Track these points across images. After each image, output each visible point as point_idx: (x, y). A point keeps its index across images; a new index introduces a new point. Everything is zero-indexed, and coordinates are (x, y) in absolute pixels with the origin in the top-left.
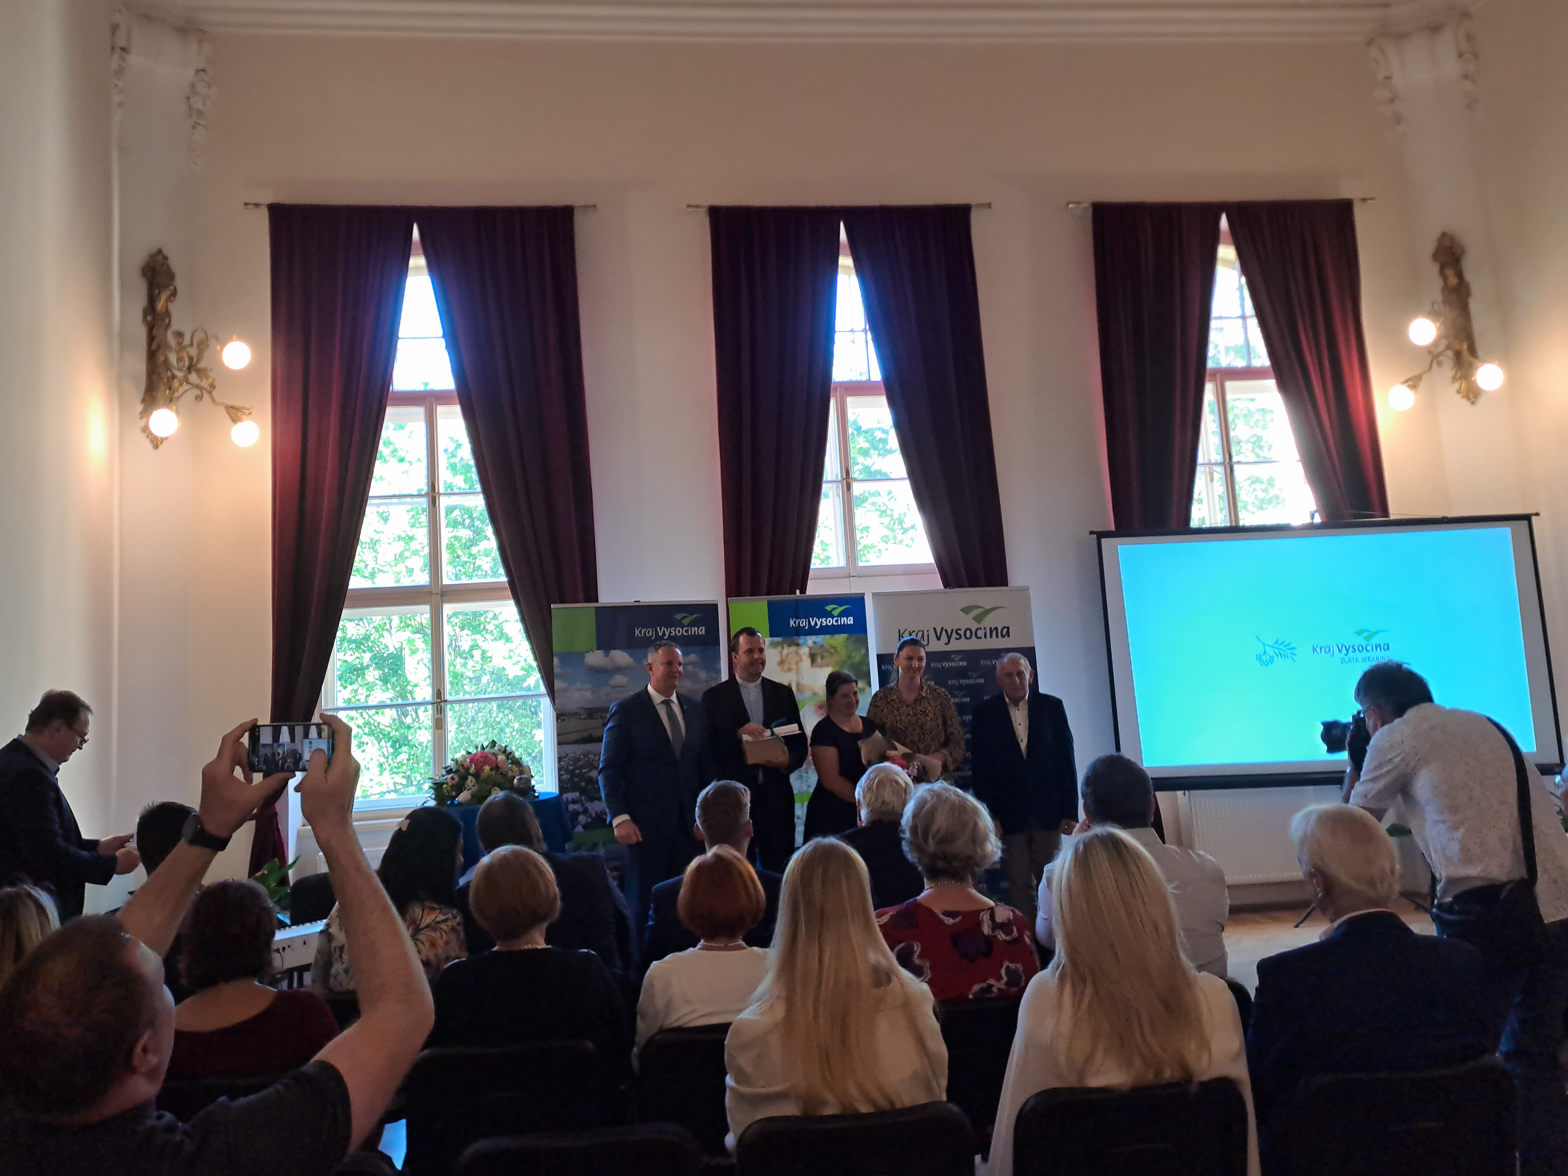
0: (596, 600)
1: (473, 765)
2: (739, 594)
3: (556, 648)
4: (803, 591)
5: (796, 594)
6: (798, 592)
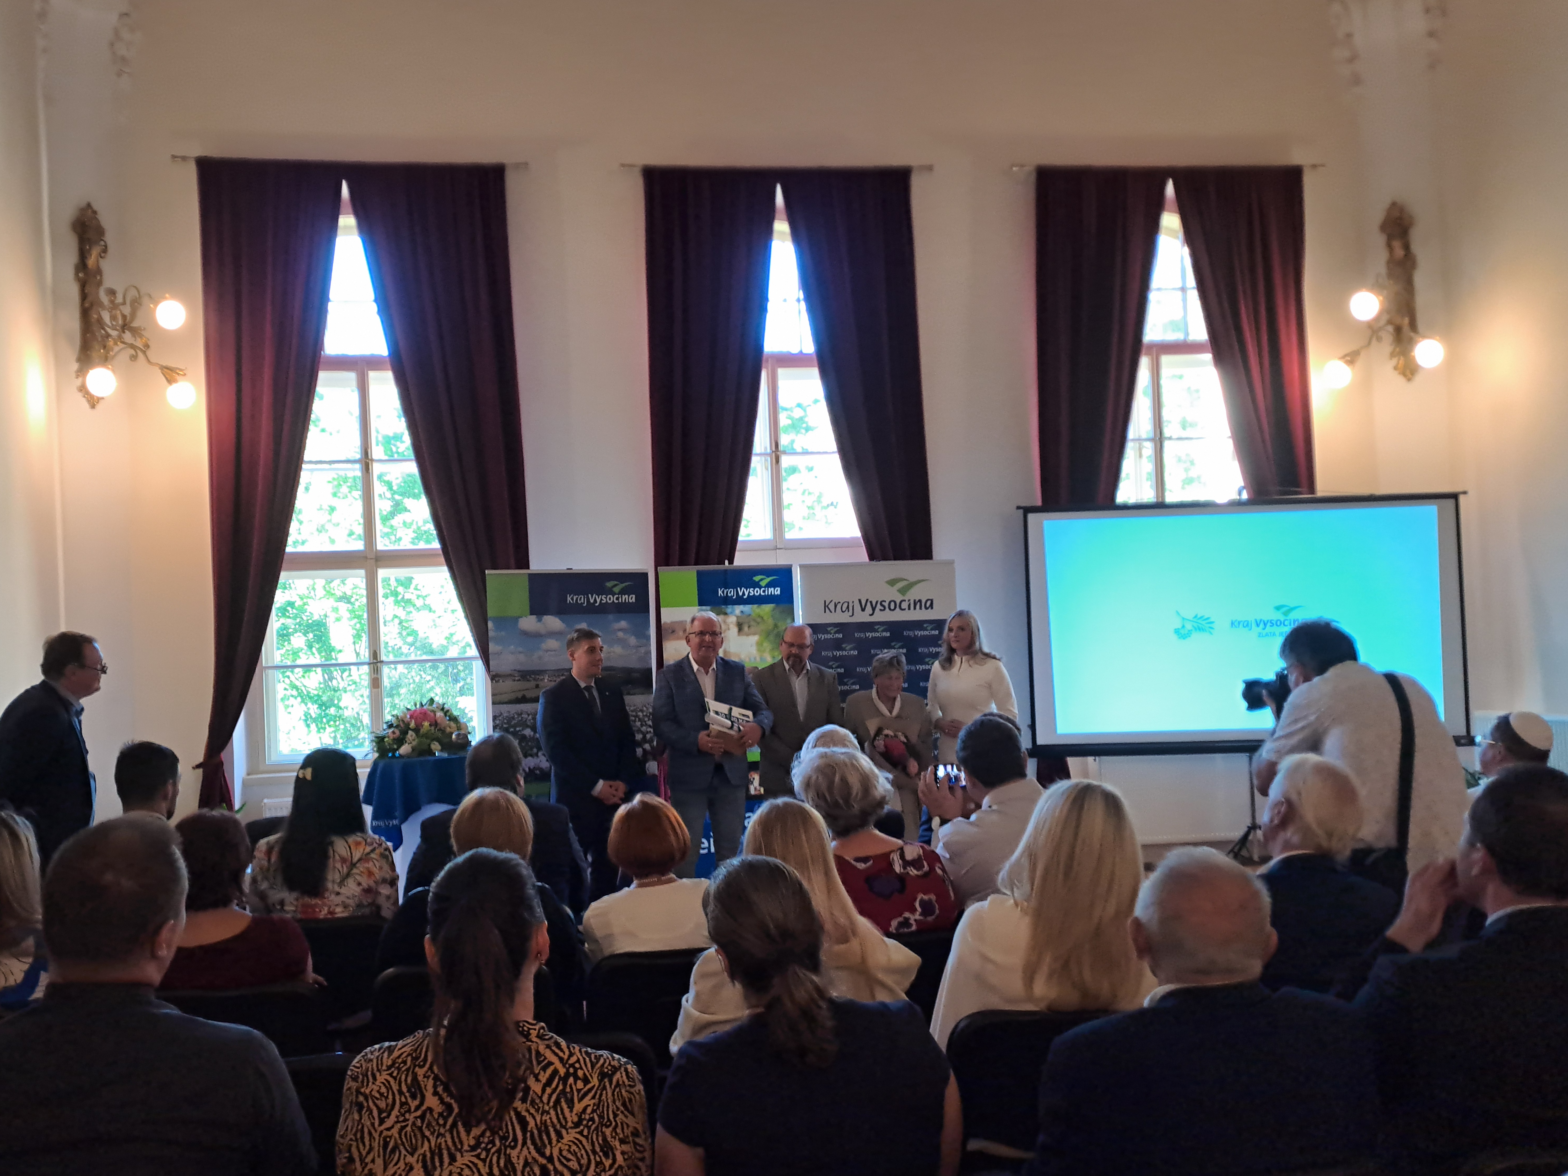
0: (528, 567)
1: (413, 721)
2: (667, 564)
3: (491, 613)
4: (731, 562)
5: (724, 564)
6: (727, 562)
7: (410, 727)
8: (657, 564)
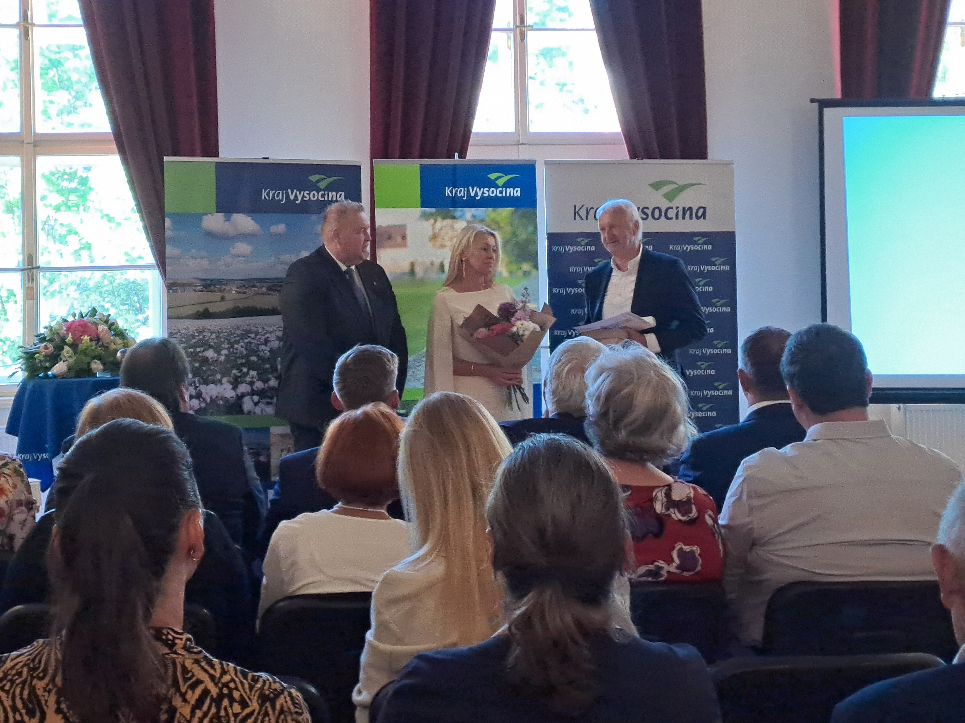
0: (217, 155)
1: (70, 334)
2: (386, 155)
3: (169, 207)
4: (463, 155)
5: (454, 158)
6: (456, 155)
7: (67, 340)
8: (374, 155)
